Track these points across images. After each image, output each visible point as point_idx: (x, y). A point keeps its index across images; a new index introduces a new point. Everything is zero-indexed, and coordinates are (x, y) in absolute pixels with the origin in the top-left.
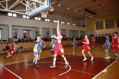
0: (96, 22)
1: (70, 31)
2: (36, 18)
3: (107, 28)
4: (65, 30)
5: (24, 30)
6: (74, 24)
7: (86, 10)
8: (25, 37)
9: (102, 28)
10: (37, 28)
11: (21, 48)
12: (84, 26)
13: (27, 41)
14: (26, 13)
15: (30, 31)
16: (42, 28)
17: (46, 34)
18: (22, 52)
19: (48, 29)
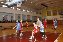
0: (48, 12)
1: (32, 16)
2: (11, 8)
3: (53, 15)
4: (30, 16)
5: (3, 15)
6: (35, 13)
7: (42, 4)
8: (4, 20)
9: (51, 15)
10: (12, 14)
11: (1, 27)
12: (40, 14)
13: (5, 22)
14: (7, 3)
15: (7, 16)
16: (16, 14)
17: (18, 18)
18: (2, 29)
19: (19, 14)
